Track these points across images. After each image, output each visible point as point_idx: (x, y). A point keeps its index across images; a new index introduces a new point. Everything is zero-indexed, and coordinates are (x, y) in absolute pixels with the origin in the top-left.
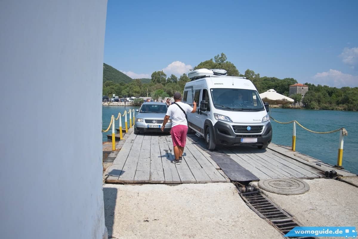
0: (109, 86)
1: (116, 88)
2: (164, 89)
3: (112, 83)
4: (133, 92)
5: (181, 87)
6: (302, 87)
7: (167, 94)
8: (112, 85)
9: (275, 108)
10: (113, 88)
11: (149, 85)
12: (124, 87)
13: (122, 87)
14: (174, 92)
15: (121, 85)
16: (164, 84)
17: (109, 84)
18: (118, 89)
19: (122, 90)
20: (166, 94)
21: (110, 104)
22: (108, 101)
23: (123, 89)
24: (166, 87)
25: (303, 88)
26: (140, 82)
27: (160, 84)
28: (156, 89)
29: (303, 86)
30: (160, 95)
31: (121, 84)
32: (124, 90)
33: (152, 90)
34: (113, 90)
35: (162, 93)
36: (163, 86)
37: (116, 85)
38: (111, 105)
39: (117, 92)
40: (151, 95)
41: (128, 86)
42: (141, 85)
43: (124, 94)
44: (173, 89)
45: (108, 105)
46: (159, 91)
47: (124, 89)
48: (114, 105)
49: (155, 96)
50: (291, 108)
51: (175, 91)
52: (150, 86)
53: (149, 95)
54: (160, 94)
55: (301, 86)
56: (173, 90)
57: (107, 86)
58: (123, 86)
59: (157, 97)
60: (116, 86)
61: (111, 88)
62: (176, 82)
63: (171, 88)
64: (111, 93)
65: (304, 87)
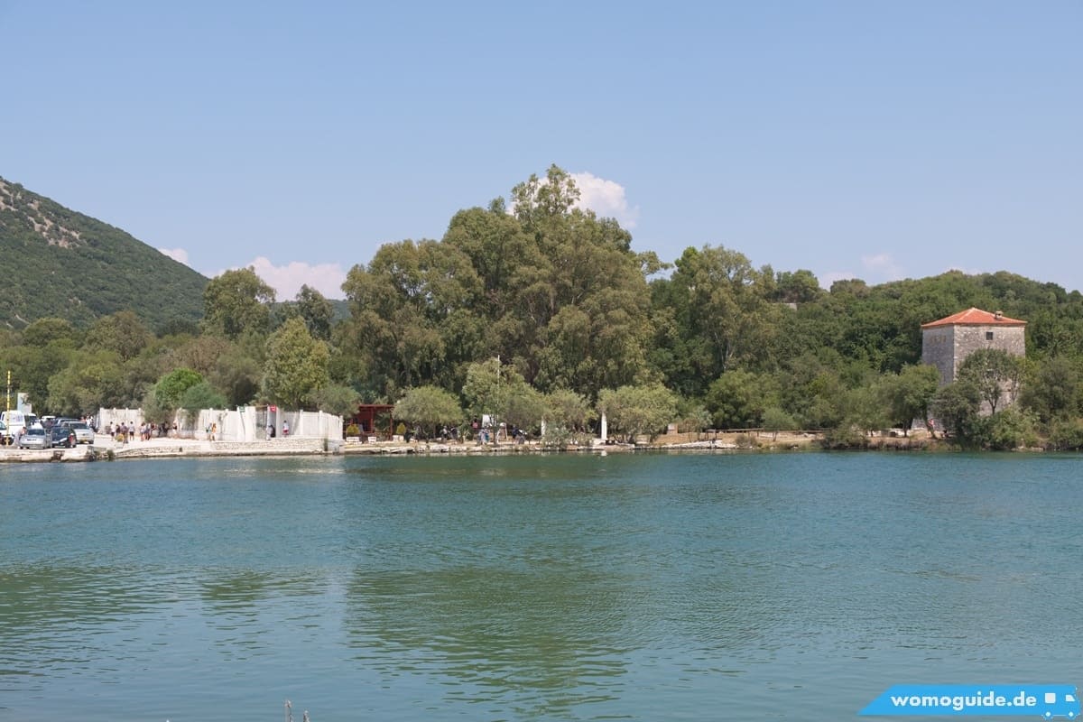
3: (64, 328)
4: (78, 381)
6: (983, 331)
9: (788, 448)
17: (47, 337)
20: (207, 393)
25: (989, 336)
29: (991, 325)
30: (181, 397)
46: (178, 379)
50: (874, 448)
54: (184, 390)
55: (977, 325)
59: (165, 408)
65: (994, 330)
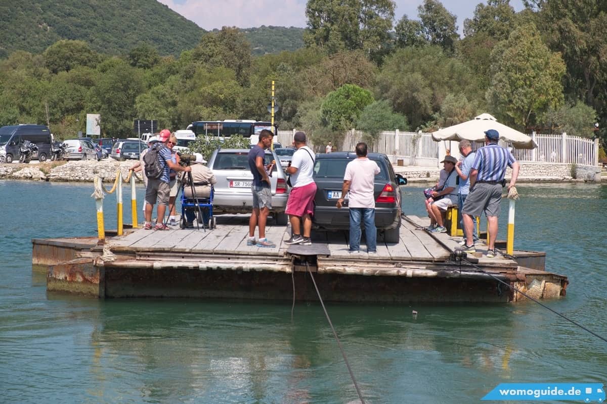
0: (68, 69)
1: (104, 80)
2: (375, 84)
3: (84, 50)
4: (199, 99)
5: (476, 69)
7: (396, 110)
8: (84, 63)
10: (88, 83)
11: (293, 64)
12: (148, 73)
13: (141, 75)
14: (433, 98)
15: (134, 65)
16: (378, 58)
17: (68, 59)
18: (114, 88)
19: (139, 91)
20: (388, 112)
21: (54, 173)
22: (46, 154)
23: (145, 84)
24: (385, 75)
26: (245, 47)
27: (356, 52)
28: (328, 83)
30: (354, 116)
31: (135, 60)
32: (149, 95)
33: (308, 92)
34: (88, 93)
35: (360, 105)
36: (372, 65)
37: (107, 62)
38: (61, 175)
39: (109, 102)
40: (302, 120)
41: (171, 71)
42: (248, 65)
43: (149, 111)
44: (430, 85)
45: (42, 175)
46: (348, 97)
47: (150, 86)
48: (78, 174)
49: (325, 123)
51: (439, 96)
52: (299, 64)
53: (288, 118)
54: (354, 109)
56: (429, 91)
57: (55, 71)
58: (146, 67)
59: (334, 129)
60: (103, 71)
61: (76, 80)
62: (447, 42)
63: (418, 76)
64: (79, 108)
